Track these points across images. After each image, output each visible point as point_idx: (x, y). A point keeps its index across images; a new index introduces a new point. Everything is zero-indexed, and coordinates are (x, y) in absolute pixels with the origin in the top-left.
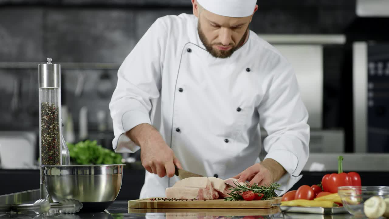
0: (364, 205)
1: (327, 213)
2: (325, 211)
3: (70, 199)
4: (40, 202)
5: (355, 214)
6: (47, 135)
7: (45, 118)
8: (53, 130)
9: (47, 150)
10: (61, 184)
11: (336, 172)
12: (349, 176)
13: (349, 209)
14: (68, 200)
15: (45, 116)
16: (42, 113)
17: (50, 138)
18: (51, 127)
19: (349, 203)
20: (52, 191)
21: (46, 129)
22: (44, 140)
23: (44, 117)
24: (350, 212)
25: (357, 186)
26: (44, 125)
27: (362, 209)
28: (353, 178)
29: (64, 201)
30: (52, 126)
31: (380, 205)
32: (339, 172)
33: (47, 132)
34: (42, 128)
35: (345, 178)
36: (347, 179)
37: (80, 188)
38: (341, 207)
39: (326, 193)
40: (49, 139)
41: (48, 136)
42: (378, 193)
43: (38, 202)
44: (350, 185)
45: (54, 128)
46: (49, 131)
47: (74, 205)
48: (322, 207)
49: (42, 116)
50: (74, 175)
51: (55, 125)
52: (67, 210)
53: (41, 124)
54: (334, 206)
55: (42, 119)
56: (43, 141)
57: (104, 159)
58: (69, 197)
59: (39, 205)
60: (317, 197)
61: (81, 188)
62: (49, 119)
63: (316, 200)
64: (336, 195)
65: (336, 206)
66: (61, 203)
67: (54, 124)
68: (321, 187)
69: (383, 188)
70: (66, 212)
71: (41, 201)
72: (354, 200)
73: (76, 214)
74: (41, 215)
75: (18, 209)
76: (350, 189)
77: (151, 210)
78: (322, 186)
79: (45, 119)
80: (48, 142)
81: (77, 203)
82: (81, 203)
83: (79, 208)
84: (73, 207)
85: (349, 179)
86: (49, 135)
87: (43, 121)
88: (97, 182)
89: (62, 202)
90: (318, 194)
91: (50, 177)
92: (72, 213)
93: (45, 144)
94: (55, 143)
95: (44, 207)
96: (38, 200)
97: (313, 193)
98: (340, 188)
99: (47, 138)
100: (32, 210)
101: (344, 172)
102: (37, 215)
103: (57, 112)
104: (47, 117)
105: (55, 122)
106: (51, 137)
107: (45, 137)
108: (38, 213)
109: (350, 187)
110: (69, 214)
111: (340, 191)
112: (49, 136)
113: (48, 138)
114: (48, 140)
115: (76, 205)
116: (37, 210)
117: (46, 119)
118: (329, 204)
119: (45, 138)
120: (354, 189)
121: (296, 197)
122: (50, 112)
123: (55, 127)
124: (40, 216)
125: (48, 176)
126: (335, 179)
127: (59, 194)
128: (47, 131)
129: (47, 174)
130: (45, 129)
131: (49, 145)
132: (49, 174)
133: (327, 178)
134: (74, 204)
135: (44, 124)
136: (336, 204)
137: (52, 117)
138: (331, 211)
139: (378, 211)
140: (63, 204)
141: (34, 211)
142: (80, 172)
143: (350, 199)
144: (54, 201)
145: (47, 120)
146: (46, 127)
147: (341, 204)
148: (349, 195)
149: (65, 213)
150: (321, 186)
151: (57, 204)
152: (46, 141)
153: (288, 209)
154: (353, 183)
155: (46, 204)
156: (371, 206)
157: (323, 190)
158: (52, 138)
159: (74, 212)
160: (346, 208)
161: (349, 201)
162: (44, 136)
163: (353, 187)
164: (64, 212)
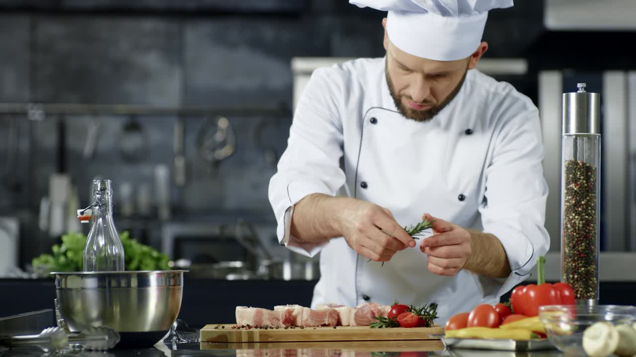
0: (582, 335)
1: (521, 348)
2: (517, 346)
3: (99, 327)
4: (51, 332)
5: (567, 350)
6: (576, 217)
7: (574, 187)
8: (587, 208)
9: (574, 242)
10: (84, 302)
11: (535, 283)
12: (556, 289)
13: (556, 342)
14: (95, 328)
15: (573, 184)
16: (568, 178)
17: (581, 222)
18: (583, 202)
19: (557, 334)
20: (68, 313)
21: (575, 205)
22: (571, 224)
23: (571, 186)
24: (559, 348)
25: (570, 306)
26: (570, 200)
27: (580, 342)
28: (561, 292)
29: (89, 330)
30: (585, 200)
31: (610, 336)
32: (539, 283)
33: (576, 211)
34: (566, 204)
35: (550, 292)
36: (553, 293)
37: (114, 309)
38: (543, 339)
39: (520, 316)
40: (579, 223)
41: (578, 219)
42: (604, 317)
43: (46, 333)
44: (558, 303)
45: (587, 204)
46: (580, 209)
47: (107, 337)
48: (514, 340)
49: (568, 184)
50: (105, 287)
51: (590, 199)
52: (94, 345)
53: (566, 198)
54: (533, 337)
55: (567, 189)
56: (569, 226)
57: (140, 262)
58: (97, 324)
59: (48, 337)
60: (504, 322)
61: (117, 310)
62: (581, 189)
63: (503, 327)
64: (535, 320)
65: (536, 337)
66: (83, 334)
67: (588, 198)
68: (509, 307)
69: (612, 309)
70: (92, 349)
71: (52, 330)
72: (565, 327)
73: (110, 351)
74: (52, 353)
75: (13, 343)
76: (558, 310)
77: (249, 345)
78: (512, 306)
79: (573, 189)
80: (577, 228)
81: (110, 333)
82: (118, 334)
83: (115, 342)
84: (104, 339)
85: (556, 294)
86: (579, 215)
87: (569, 193)
88: (142, 299)
89: (85, 332)
90: (505, 318)
91: (66, 291)
92: (103, 351)
93: (571, 232)
94: (589, 230)
95: (56, 340)
96: (47, 328)
97: (497, 317)
98: (542, 308)
99: (575, 222)
100: (37, 345)
101: (547, 282)
102: (45, 352)
103: (594, 176)
104: (576, 186)
105: (590, 195)
106: (582, 220)
107: (572, 219)
108: (46, 350)
109: (559, 307)
110: (97, 351)
111: (541, 314)
112: (579, 217)
113: (577, 222)
114: (577, 225)
115: (110, 337)
116: (45, 345)
117: (575, 189)
118: (525, 335)
119: (573, 221)
120: (565, 309)
121: (469, 323)
122: (582, 177)
123: (590, 203)
124: (50, 355)
125: (61, 289)
126: (532, 294)
127: (79, 319)
128: (577, 209)
129: (59, 285)
130: (572, 207)
131: (578, 234)
132: (63, 286)
133: (520, 293)
134: (106, 334)
135: (570, 197)
136: (536, 335)
137: (586, 185)
138: (527, 346)
139: (606, 346)
140: (87, 336)
141: (40, 346)
142: (114, 283)
143: (559, 326)
144: (72, 330)
145: (576, 191)
146: (574, 202)
147: (543, 335)
148: (557, 320)
149: (90, 350)
150: (510, 305)
151: (76, 335)
152: (573, 227)
153: (456, 343)
154: (563, 301)
155: (60, 336)
156: (595, 338)
157: (512, 311)
158: (584, 221)
159: (106, 348)
160: (552, 340)
161: (557, 329)
162: (571, 217)
163: (563, 307)
164: (89, 348)
